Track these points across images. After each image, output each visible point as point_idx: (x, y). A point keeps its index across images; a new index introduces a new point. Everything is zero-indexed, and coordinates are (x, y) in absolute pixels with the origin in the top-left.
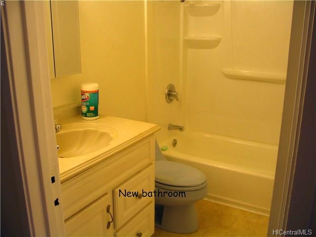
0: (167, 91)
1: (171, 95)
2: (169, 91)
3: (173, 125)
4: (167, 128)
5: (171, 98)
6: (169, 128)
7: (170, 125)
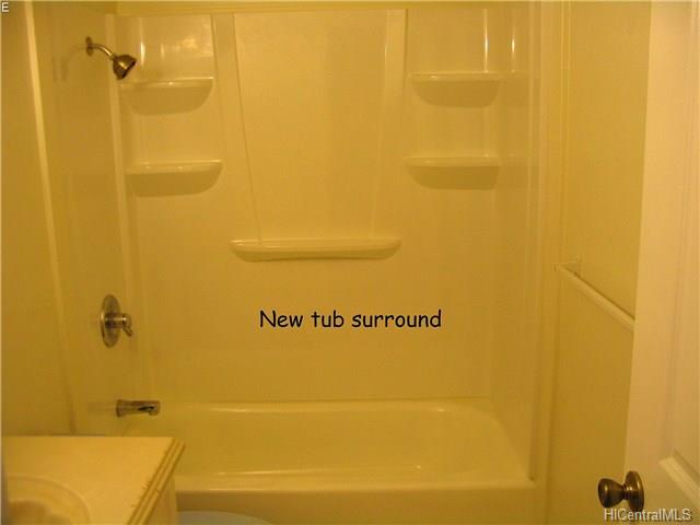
0: (102, 317)
1: (113, 324)
2: (107, 315)
3: (127, 403)
4: (114, 412)
5: (114, 331)
6: (119, 413)
7: (120, 402)
